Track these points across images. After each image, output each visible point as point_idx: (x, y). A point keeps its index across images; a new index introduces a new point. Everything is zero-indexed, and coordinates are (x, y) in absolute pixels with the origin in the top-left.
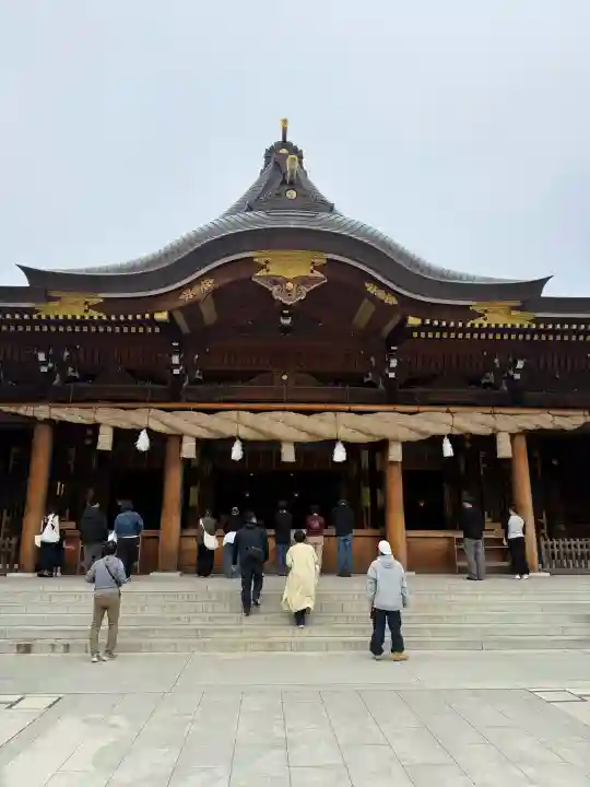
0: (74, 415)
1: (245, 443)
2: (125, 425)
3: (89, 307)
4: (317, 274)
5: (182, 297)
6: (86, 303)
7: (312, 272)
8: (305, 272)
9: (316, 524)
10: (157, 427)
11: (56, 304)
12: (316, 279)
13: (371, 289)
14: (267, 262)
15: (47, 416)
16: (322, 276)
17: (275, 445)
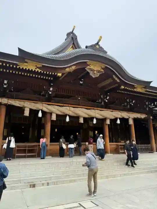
0: (17, 103)
1: (70, 117)
2: (34, 108)
3: (37, 67)
4: (102, 70)
5: (66, 70)
6: (36, 66)
7: (101, 69)
8: (99, 69)
9: (92, 141)
10: (45, 109)
11: (26, 64)
12: (102, 72)
13: (114, 77)
14: (90, 64)
15: (6, 103)
16: (103, 71)
17: (78, 118)
